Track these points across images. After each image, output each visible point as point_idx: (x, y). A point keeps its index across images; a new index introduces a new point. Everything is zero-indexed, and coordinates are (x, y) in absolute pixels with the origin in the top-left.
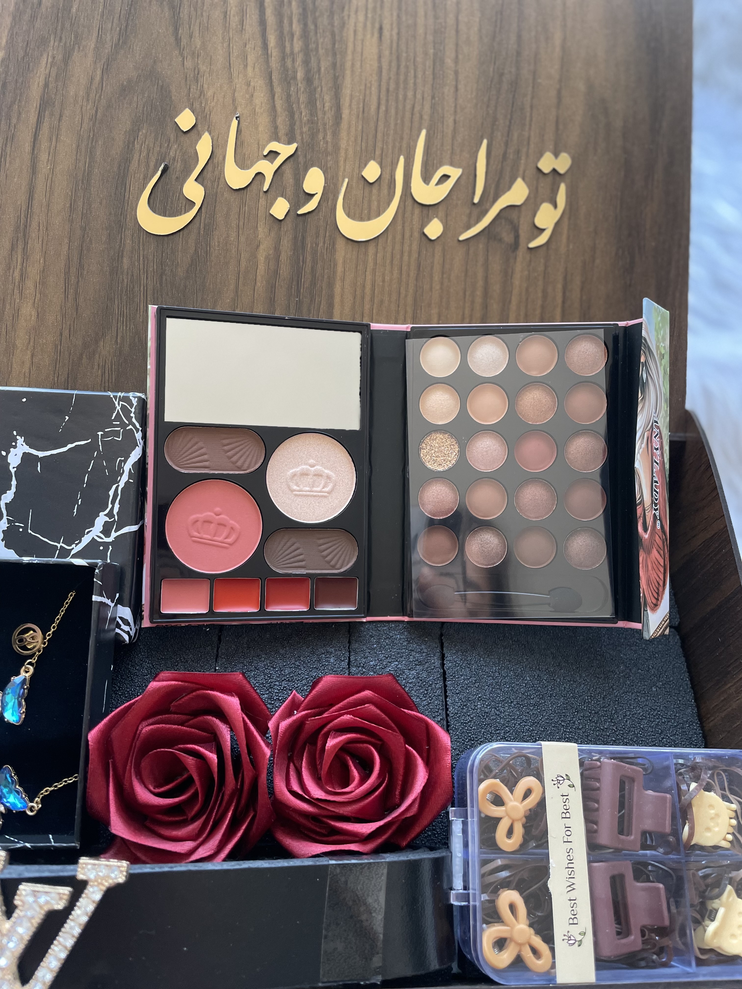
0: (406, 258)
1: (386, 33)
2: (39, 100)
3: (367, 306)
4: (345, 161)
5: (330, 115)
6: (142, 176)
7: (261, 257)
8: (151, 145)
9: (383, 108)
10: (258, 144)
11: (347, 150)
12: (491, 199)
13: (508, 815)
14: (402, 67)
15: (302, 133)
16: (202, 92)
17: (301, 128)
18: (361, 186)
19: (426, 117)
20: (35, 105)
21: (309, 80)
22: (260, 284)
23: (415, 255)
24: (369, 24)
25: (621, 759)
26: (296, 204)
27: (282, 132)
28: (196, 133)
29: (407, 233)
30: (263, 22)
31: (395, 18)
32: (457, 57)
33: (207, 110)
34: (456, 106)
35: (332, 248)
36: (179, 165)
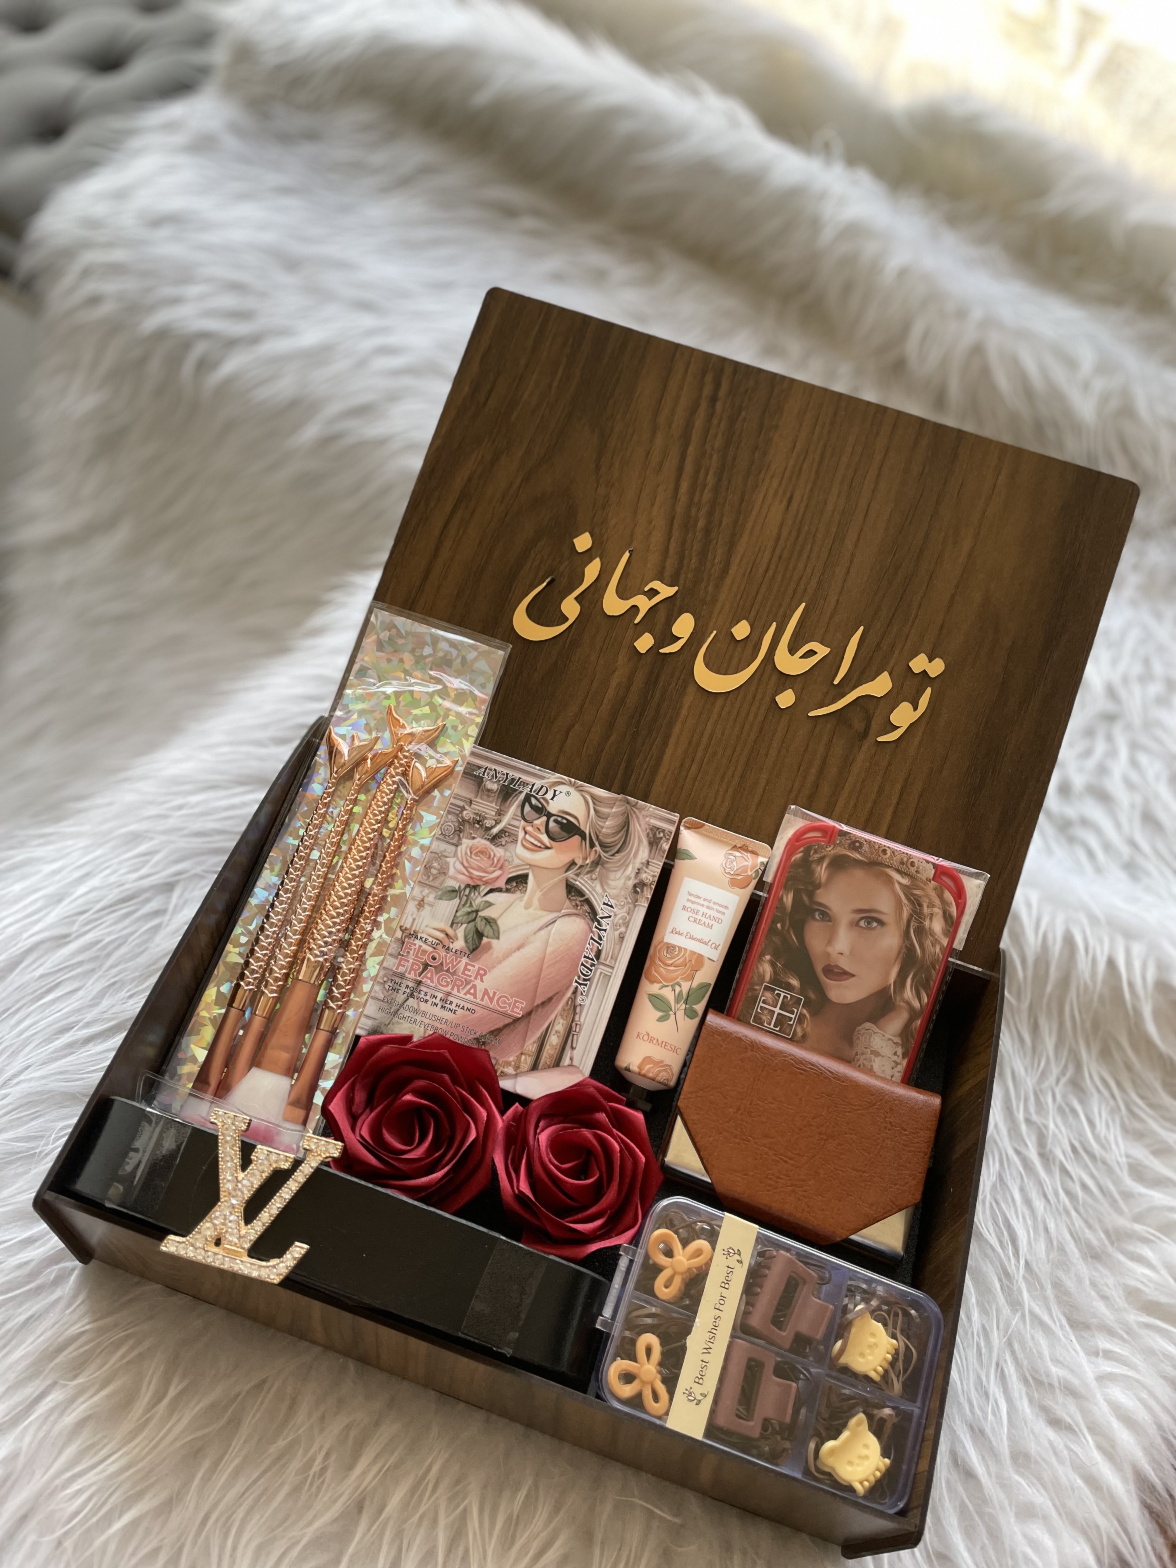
0: (751, 718)
1: (795, 503)
2: (459, 492)
3: (699, 754)
4: (719, 613)
5: (717, 568)
6: (528, 583)
7: (614, 682)
8: (545, 558)
9: (771, 572)
10: (643, 579)
11: (724, 604)
12: (853, 682)
13: (672, 1266)
14: (801, 539)
15: (686, 578)
16: (605, 520)
17: (687, 573)
18: (728, 640)
19: (810, 591)
20: (454, 495)
21: (707, 531)
22: (605, 708)
23: (760, 718)
24: (780, 492)
26: (660, 644)
27: (668, 573)
28: (588, 556)
29: (759, 696)
30: (680, 469)
31: (808, 491)
32: (858, 540)
33: (605, 537)
34: (843, 587)
35: (682, 692)
36: (564, 581)
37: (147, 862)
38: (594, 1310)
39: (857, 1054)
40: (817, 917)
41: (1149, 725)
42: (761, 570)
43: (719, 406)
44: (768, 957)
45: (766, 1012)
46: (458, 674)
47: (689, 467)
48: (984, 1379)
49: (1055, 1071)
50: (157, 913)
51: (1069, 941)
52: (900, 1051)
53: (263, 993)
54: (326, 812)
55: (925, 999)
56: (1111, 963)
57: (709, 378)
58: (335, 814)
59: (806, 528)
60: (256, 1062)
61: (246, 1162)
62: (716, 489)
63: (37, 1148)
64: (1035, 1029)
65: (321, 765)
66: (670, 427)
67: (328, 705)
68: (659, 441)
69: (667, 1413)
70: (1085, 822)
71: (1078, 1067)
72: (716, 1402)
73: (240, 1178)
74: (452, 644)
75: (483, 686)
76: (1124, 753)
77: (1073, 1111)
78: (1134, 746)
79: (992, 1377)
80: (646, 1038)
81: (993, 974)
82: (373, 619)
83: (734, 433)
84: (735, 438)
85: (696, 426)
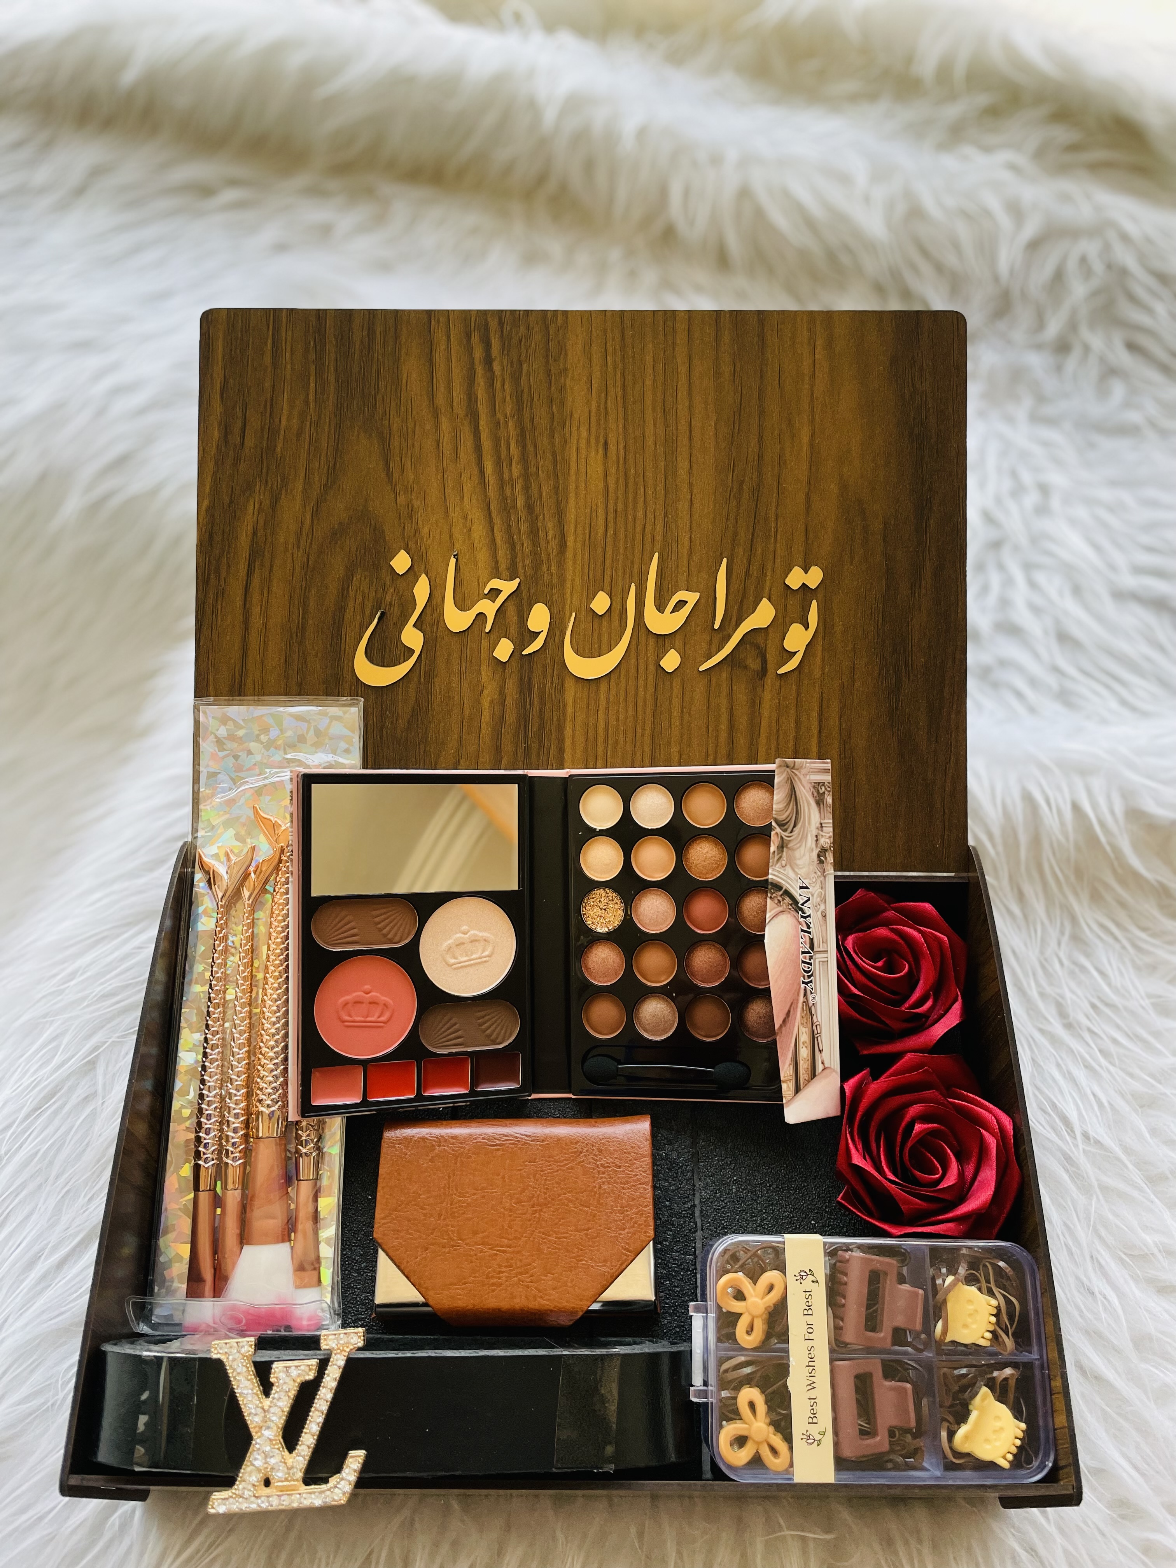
0: (641, 693)
1: (612, 448)
2: (248, 551)
3: (600, 749)
4: (572, 593)
5: (554, 544)
6: (357, 625)
7: (486, 702)
8: (366, 591)
9: (611, 531)
10: (478, 582)
11: (573, 580)
12: (734, 619)
13: (748, 1310)
14: (631, 484)
15: (524, 566)
16: (417, 531)
17: (523, 561)
18: (590, 618)
19: (658, 538)
20: (244, 556)
21: (530, 507)
22: (486, 732)
23: (651, 689)
24: (593, 441)
26: (520, 644)
27: (503, 566)
28: (412, 574)
29: (642, 667)
30: (478, 448)
31: (621, 430)
32: (691, 467)
33: (422, 549)
34: (691, 522)
35: (561, 688)
36: (396, 610)
37: (57, 1048)
38: (683, 1383)
41: (1035, 539)
42: (601, 530)
43: (496, 367)
46: (318, 746)
47: (487, 443)
48: (1084, 1279)
49: (1053, 933)
50: (87, 1099)
51: (1028, 798)
53: (227, 1164)
54: (226, 946)
56: (1076, 808)
57: (475, 339)
58: (238, 945)
59: (633, 470)
60: (244, 1239)
61: (266, 1387)
62: (524, 458)
63: (47, 1401)
64: (1021, 897)
65: (204, 895)
66: (452, 407)
67: (186, 826)
68: (445, 425)
69: (791, 1465)
70: (1003, 663)
71: (1074, 920)
72: (836, 1433)
73: (266, 1408)
74: (298, 718)
75: (347, 751)
76: (1019, 577)
77: (1083, 969)
78: (1028, 567)
79: (1092, 1275)
81: (970, 874)
82: (202, 719)
83: (522, 391)
84: (525, 397)
85: (479, 396)
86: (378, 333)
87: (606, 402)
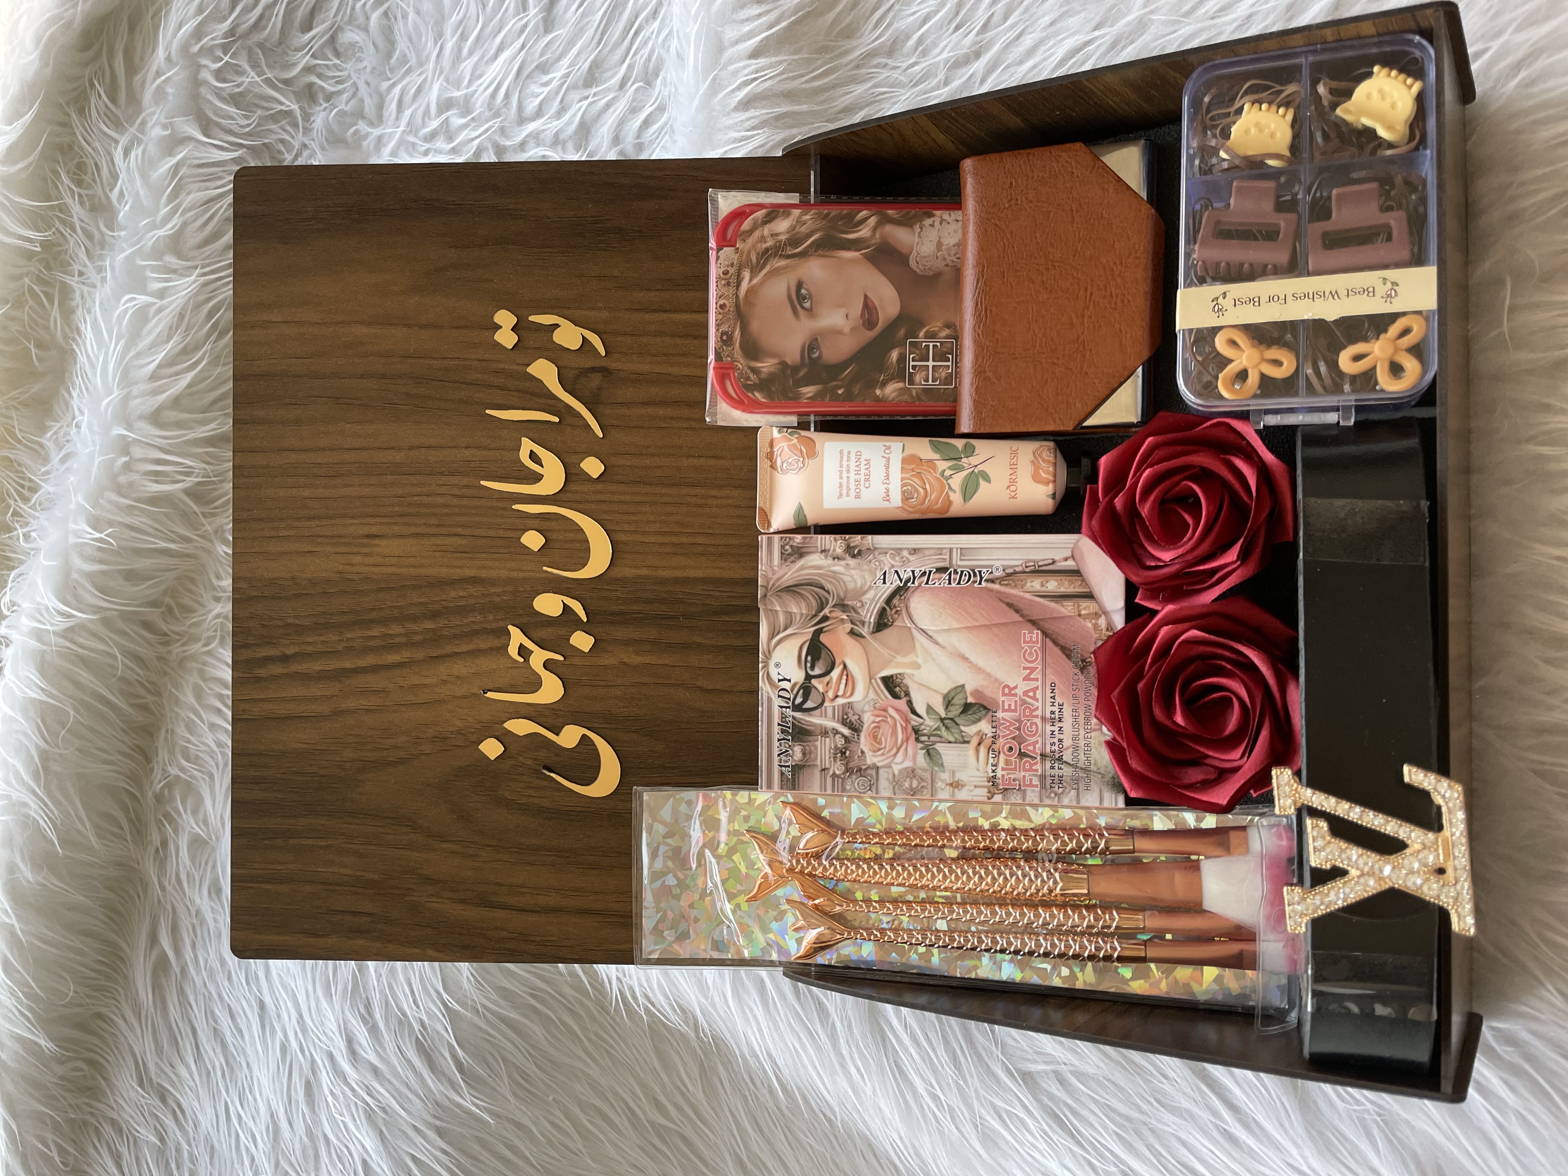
0: (626, 497)
1: (374, 530)
2: (481, 909)
3: (684, 539)
4: (523, 571)
5: (474, 590)
6: (557, 793)
7: (637, 660)
8: (522, 785)
9: (459, 530)
10: (511, 668)
11: (511, 570)
12: (549, 401)
13: (1256, 366)
14: (411, 510)
15: (496, 621)
16: (459, 732)
17: (490, 621)
18: (550, 552)
19: (465, 481)
21: (435, 615)
22: (667, 659)
23: (622, 487)
24: (365, 550)
25: (1196, 232)
26: (577, 623)
27: (496, 643)
28: (505, 737)
29: (601, 497)
30: (374, 669)
31: (355, 521)
32: (393, 448)
33: (477, 726)
34: (449, 447)
35: (622, 581)
36: (542, 754)
38: (1335, 433)
39: (947, 265)
40: (817, 354)
42: (460, 541)
43: (291, 651)
44: (878, 392)
45: (937, 375)
46: (686, 836)
47: (369, 660)
52: (927, 222)
53: (1118, 927)
54: (889, 929)
55: (864, 213)
57: (261, 672)
58: (889, 919)
59: (396, 509)
60: (1197, 908)
62: (384, 621)
63: (1376, 1121)
65: (839, 955)
66: (332, 696)
68: (350, 703)
69: (1421, 313)
72: (1385, 266)
73: (1359, 872)
74: (654, 855)
75: (689, 803)
80: (1013, 488)
82: (655, 956)
83: (316, 624)
84: (322, 621)
85: (321, 668)
86: (257, 774)
87: (327, 537)
